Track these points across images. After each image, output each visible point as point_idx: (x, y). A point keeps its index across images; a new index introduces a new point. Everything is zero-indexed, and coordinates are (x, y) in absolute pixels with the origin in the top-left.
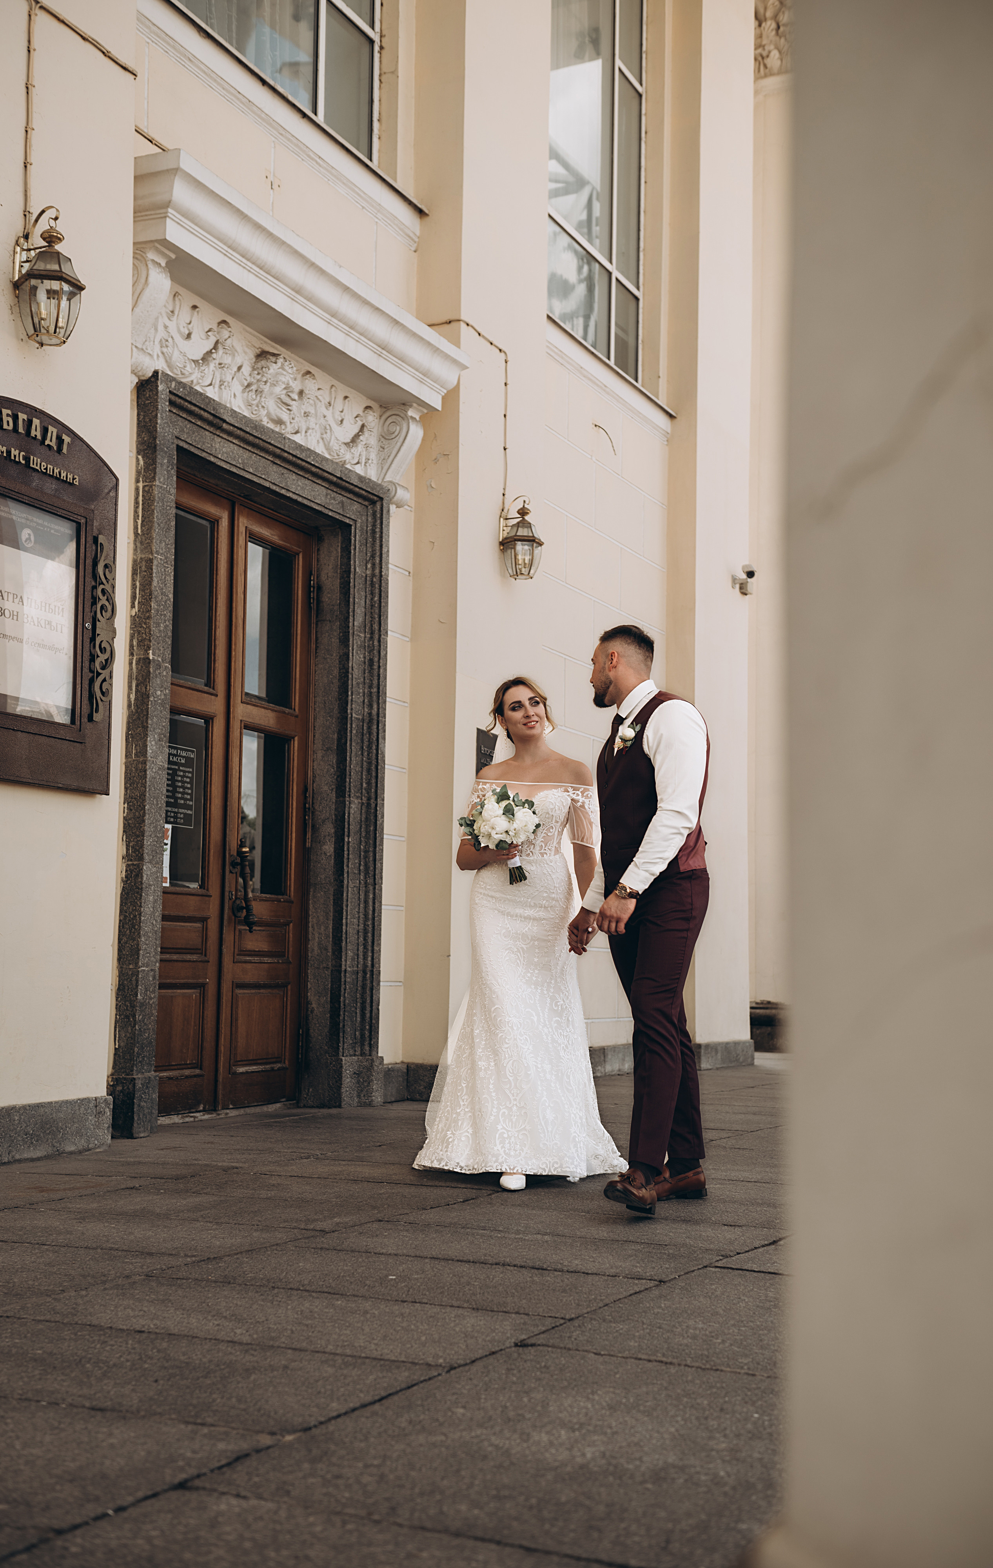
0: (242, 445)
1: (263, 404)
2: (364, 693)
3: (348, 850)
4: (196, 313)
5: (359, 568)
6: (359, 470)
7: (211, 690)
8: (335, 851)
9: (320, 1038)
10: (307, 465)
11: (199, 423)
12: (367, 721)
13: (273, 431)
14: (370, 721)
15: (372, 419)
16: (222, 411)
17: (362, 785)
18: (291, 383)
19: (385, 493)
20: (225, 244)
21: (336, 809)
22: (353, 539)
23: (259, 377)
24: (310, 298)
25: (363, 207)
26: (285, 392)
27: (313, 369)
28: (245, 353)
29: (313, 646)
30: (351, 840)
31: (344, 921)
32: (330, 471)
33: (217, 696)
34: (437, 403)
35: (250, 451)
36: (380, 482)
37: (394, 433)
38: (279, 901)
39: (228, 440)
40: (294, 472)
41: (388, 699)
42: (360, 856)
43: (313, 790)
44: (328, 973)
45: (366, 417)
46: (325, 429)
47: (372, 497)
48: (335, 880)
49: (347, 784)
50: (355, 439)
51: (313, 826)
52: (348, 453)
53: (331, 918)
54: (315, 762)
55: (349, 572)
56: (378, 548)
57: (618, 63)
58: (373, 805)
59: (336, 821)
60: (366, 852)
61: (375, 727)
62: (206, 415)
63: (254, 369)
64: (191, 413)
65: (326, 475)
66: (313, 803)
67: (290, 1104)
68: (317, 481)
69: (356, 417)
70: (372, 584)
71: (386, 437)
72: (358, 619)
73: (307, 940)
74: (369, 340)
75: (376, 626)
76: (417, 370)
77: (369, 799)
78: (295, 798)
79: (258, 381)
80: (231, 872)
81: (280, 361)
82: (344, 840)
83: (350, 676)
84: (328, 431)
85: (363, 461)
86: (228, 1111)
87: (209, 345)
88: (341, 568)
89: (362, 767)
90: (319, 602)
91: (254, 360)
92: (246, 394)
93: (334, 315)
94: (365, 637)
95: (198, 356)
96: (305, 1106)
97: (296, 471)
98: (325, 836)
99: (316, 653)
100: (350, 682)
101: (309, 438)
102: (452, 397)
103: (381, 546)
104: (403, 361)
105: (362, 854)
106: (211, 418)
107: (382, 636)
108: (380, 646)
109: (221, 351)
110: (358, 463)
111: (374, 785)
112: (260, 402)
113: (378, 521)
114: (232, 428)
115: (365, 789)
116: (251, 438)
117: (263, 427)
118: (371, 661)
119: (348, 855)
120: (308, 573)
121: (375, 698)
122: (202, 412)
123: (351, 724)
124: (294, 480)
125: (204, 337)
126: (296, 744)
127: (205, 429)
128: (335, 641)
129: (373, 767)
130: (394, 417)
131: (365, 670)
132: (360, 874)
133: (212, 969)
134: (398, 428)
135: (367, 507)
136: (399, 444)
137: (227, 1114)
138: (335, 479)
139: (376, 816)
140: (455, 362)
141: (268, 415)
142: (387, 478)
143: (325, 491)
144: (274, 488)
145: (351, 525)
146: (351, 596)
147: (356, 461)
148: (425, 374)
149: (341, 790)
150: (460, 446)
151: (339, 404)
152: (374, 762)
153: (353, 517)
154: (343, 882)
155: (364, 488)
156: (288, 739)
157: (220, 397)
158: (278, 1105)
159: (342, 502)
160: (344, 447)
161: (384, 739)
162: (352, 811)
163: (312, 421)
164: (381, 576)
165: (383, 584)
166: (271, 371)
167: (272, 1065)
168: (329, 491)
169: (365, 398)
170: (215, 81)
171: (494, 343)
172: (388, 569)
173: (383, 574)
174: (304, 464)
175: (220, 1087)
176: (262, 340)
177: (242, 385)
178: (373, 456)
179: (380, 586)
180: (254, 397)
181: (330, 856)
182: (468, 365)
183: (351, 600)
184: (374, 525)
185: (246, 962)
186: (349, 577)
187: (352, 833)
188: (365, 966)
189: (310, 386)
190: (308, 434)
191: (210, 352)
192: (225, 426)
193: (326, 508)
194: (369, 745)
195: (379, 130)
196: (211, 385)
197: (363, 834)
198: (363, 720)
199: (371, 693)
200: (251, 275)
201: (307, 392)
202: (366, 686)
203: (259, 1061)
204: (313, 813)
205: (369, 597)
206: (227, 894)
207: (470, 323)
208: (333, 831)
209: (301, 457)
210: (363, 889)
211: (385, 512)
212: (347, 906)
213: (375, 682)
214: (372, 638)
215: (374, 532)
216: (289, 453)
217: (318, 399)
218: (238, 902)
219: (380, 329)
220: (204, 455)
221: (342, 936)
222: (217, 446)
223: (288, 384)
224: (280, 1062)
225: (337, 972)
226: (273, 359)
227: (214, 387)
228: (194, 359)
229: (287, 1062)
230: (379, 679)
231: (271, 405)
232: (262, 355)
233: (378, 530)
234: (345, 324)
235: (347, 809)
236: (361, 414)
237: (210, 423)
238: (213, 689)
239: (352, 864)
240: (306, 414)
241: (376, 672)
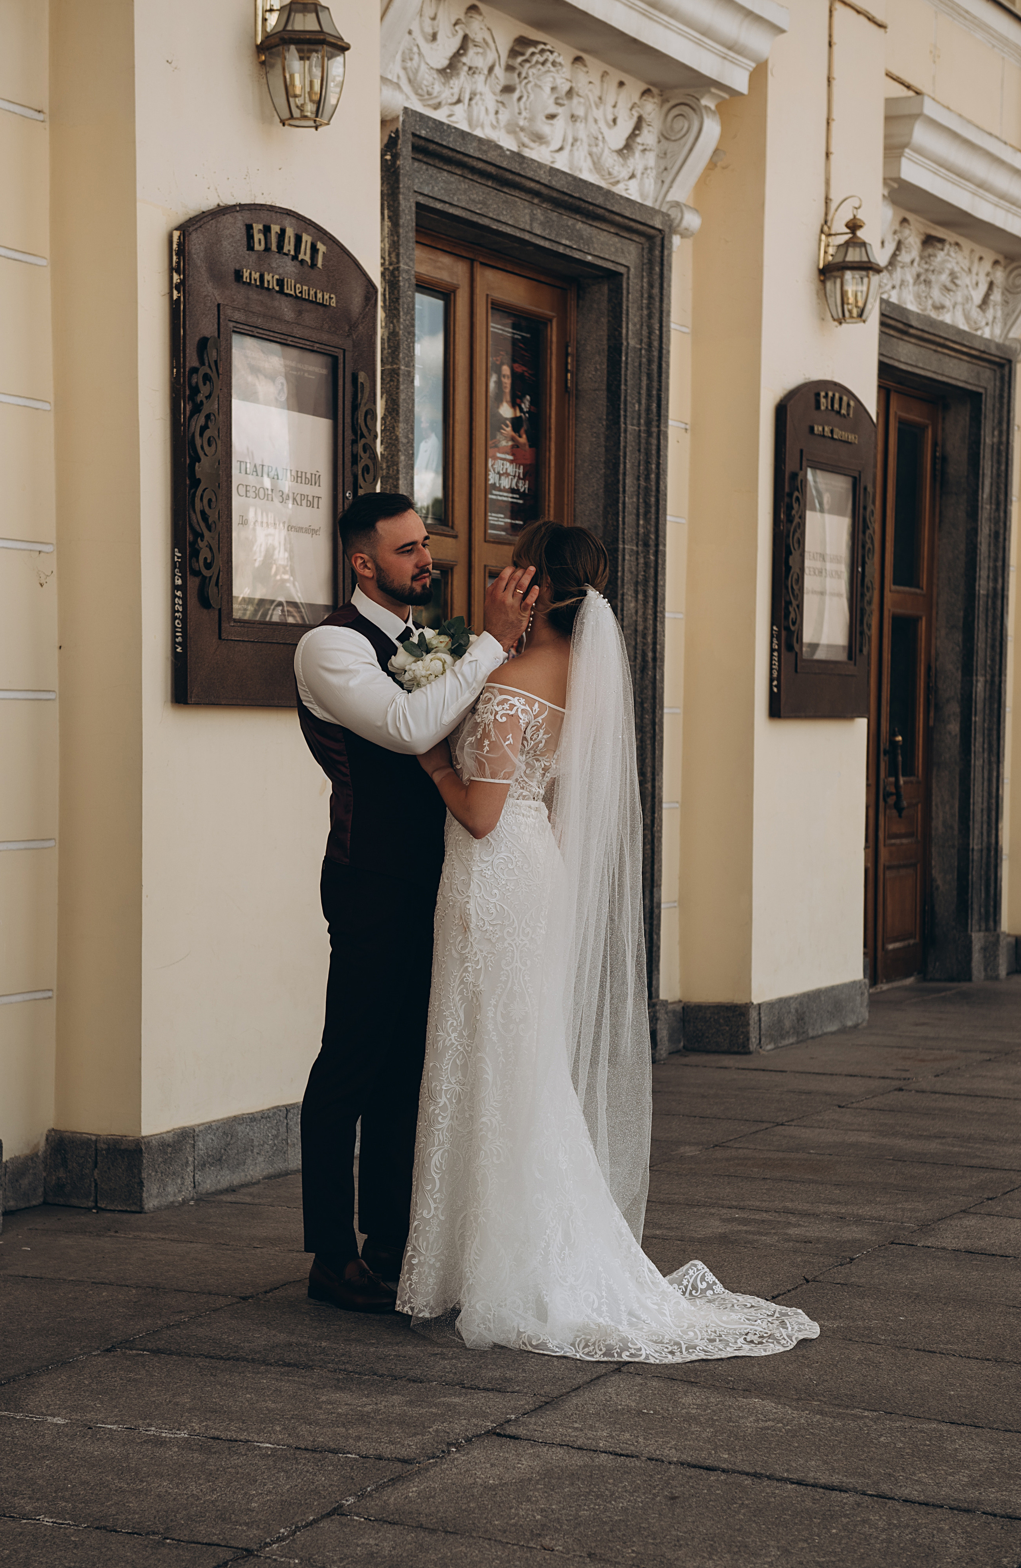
1: (931, 295)
2: (991, 567)
3: (975, 729)
5: (989, 439)
6: (988, 333)
8: (962, 731)
12: (991, 594)
14: (995, 596)
15: (999, 274)
17: (986, 662)
18: (954, 268)
19: (1013, 354)
21: (964, 688)
22: (984, 408)
23: (928, 266)
26: (948, 278)
27: (961, 241)
28: (916, 243)
30: (977, 719)
36: (1005, 340)
38: (914, 783)
42: (986, 735)
43: (936, 668)
44: (956, 851)
45: (995, 274)
46: (967, 299)
47: (1004, 361)
48: (963, 760)
49: (974, 662)
50: (986, 300)
51: (939, 705)
52: (981, 318)
53: (958, 797)
54: (939, 640)
55: (979, 443)
56: (1006, 414)
58: (997, 683)
59: (963, 700)
60: (990, 730)
61: (999, 602)
63: (923, 258)
66: (936, 681)
67: (920, 978)
68: (964, 359)
69: (988, 276)
70: (999, 452)
71: (1014, 290)
72: (986, 491)
73: (930, 819)
75: (1002, 497)
77: (993, 676)
79: (927, 270)
81: (945, 246)
82: (971, 720)
83: (978, 551)
85: (991, 322)
87: (894, 248)
88: (971, 439)
90: (945, 474)
91: (923, 249)
92: (916, 289)
94: (991, 508)
95: (887, 262)
96: (930, 980)
98: (951, 715)
99: (939, 526)
100: (978, 557)
101: (955, 314)
103: (1010, 412)
105: (986, 732)
106: (902, 326)
107: (1008, 507)
108: (1005, 517)
109: (902, 250)
110: (987, 327)
111: (997, 661)
112: (928, 295)
113: (1007, 383)
114: (915, 330)
115: (991, 667)
117: (930, 319)
118: (997, 534)
119: (975, 734)
120: (934, 444)
121: (1000, 572)
123: (979, 601)
124: (948, 363)
125: (892, 243)
126: (924, 624)
128: (963, 514)
129: (997, 644)
131: (991, 543)
132: (983, 752)
135: (999, 373)
137: (883, 986)
139: (1000, 694)
141: (934, 305)
142: (1011, 337)
143: (968, 366)
145: (982, 394)
146: (981, 468)
147: (986, 325)
149: (968, 669)
151: (976, 267)
153: (984, 385)
154: (970, 761)
155: (1000, 354)
156: (917, 621)
158: (913, 979)
159: (978, 373)
160: (977, 313)
161: (1008, 613)
162: (978, 690)
163: (959, 296)
164: (1008, 443)
165: (1010, 452)
166: (939, 258)
167: (909, 942)
169: (994, 255)
172: (1014, 435)
173: (1010, 440)
175: (880, 961)
176: (927, 226)
177: (915, 279)
178: (1000, 315)
179: (1007, 454)
180: (923, 289)
181: (956, 735)
183: (981, 471)
184: (1003, 390)
185: (893, 845)
186: (980, 449)
187: (978, 712)
188: (989, 844)
189: (959, 258)
190: (955, 311)
191: (893, 255)
193: (967, 382)
194: (994, 620)
197: (987, 712)
198: (990, 596)
199: (996, 566)
202: (992, 560)
203: (902, 938)
204: (936, 691)
205: (995, 466)
208: (959, 710)
210: (986, 767)
211: (1013, 373)
212: (974, 785)
213: (1000, 555)
214: (998, 510)
215: (1001, 396)
218: (890, 787)
221: (969, 815)
223: (951, 269)
224: (914, 938)
225: (964, 850)
226: (939, 245)
229: (918, 939)
230: (1004, 552)
231: (937, 294)
232: (929, 242)
233: (1006, 395)
235: (974, 688)
236: (991, 270)
239: (978, 743)
241: (1001, 545)
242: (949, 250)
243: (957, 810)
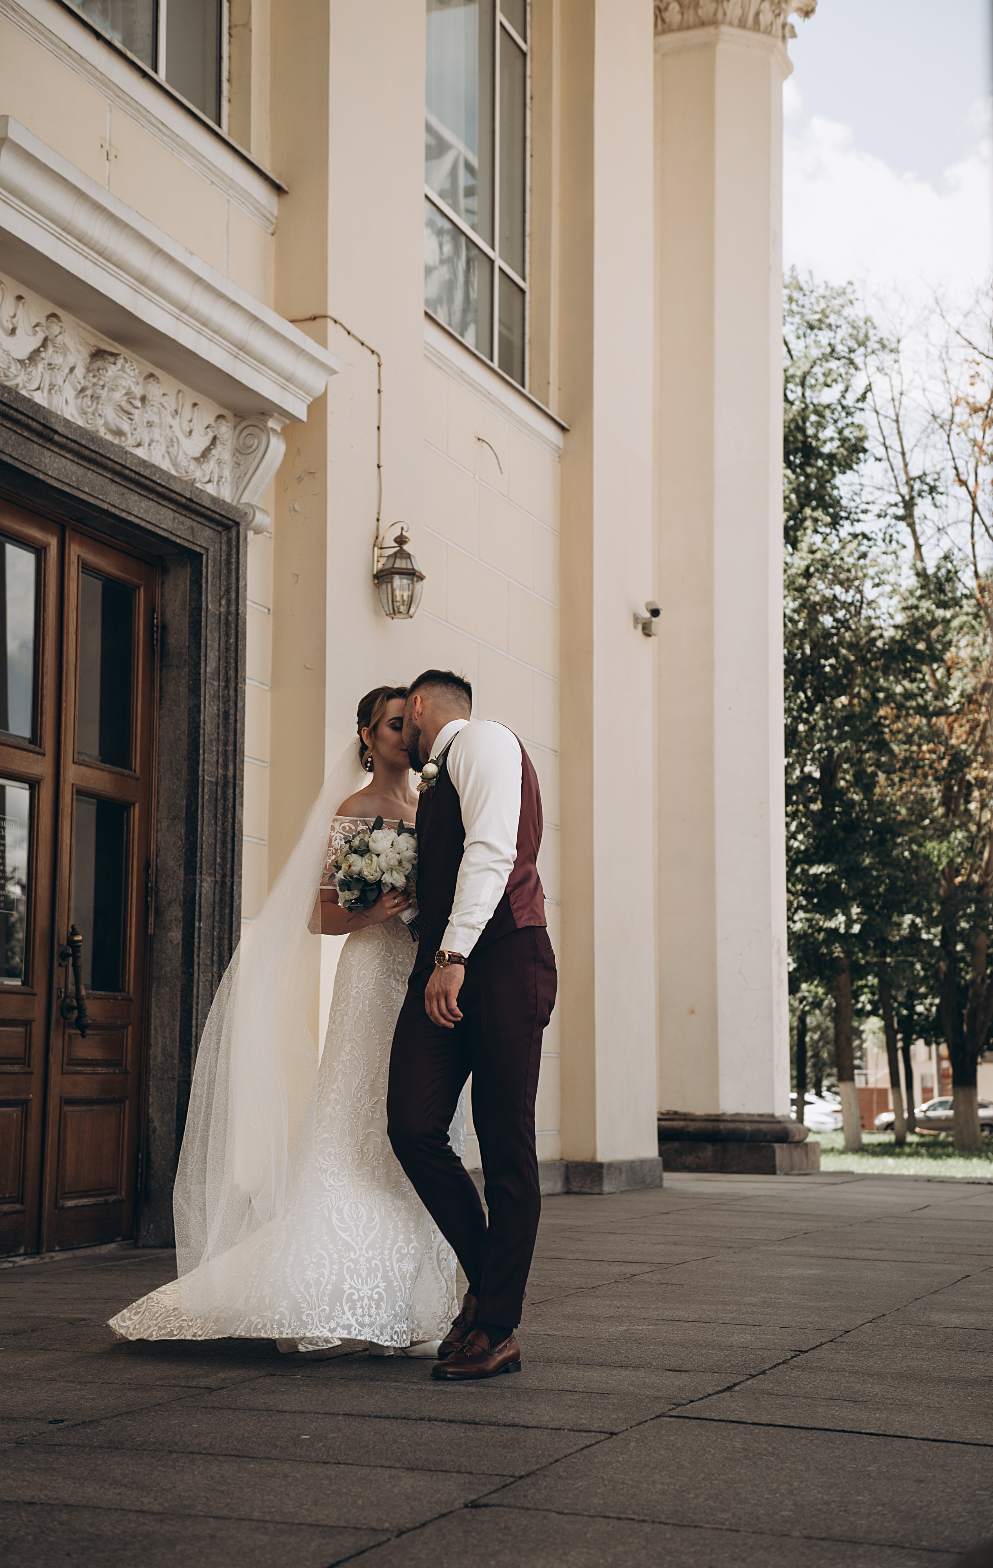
0: (76, 460)
1: (100, 412)
2: (218, 751)
3: (199, 937)
4: (21, 305)
5: (211, 605)
6: (210, 489)
7: (38, 749)
8: (183, 939)
9: (163, 1163)
10: (151, 484)
11: (26, 434)
12: (221, 784)
13: (112, 444)
14: (226, 785)
15: (225, 430)
16: (53, 420)
17: (215, 859)
18: (133, 388)
19: (241, 517)
20: (58, 226)
21: (184, 889)
22: (204, 570)
23: (95, 380)
24: (157, 290)
25: (213, 182)
26: (125, 398)
27: (157, 372)
28: (79, 351)
29: (157, 696)
30: (202, 925)
31: (194, 1022)
32: (178, 491)
33: (44, 755)
34: (301, 413)
35: (85, 467)
36: (234, 503)
37: (251, 447)
38: (116, 999)
39: (60, 455)
40: (136, 492)
41: (246, 759)
42: (213, 945)
43: (157, 866)
44: (174, 1084)
45: (218, 428)
46: (172, 442)
47: (226, 521)
48: (183, 973)
49: (198, 859)
50: (205, 454)
51: (157, 909)
52: (199, 470)
53: (178, 1019)
54: (160, 833)
55: (200, 609)
56: (234, 582)
57: (500, 17)
58: (229, 884)
59: (184, 902)
60: (220, 939)
61: (231, 791)
62: (34, 425)
63: (88, 370)
64: (16, 422)
65: (174, 495)
66: (156, 882)
67: (127, 1244)
68: (163, 503)
69: (207, 427)
70: (227, 623)
71: (242, 452)
72: (211, 664)
73: (148, 1045)
74: (224, 339)
75: (232, 673)
76: (279, 374)
77: (224, 876)
78: (135, 875)
79: (94, 384)
80: (60, 965)
81: (120, 362)
82: (194, 925)
83: (202, 732)
84: (175, 444)
85: (216, 479)
86: (53, 1254)
87: (36, 343)
88: (190, 604)
89: (215, 839)
90: (163, 644)
91: (89, 360)
92: (80, 400)
93: (184, 309)
94: (219, 685)
95: (24, 354)
96: (144, 1247)
97: (139, 491)
98: (171, 921)
99: (160, 704)
100: (201, 738)
101: (153, 452)
102: (318, 406)
103: (238, 579)
104: (263, 364)
106: (40, 428)
107: (240, 685)
108: (236, 696)
109: (50, 350)
110: (209, 481)
111: (229, 859)
112: (96, 410)
113: (234, 550)
114: (64, 440)
115: (219, 865)
116: (87, 452)
117: (101, 439)
118: (226, 714)
119: (199, 943)
120: (151, 610)
121: (231, 757)
122: (30, 422)
123: (203, 788)
124: (136, 501)
125: (30, 333)
126: (136, 812)
127: (32, 441)
128: (183, 690)
129: (229, 839)
130: (251, 428)
131: (219, 724)
132: (213, 965)
133: (36, 1082)
134: (256, 441)
135: (220, 533)
136: (257, 460)
137: (52, 1257)
138: (184, 501)
139: (232, 897)
140: (322, 365)
141: (106, 425)
142: (244, 500)
143: (171, 514)
144: (113, 510)
145: (202, 555)
146: (203, 638)
147: (207, 479)
148: (288, 379)
149: (191, 866)
150: (329, 463)
151: (187, 412)
152: (230, 833)
153: (204, 545)
154: (192, 975)
155: (218, 511)
156: (127, 806)
157: (50, 403)
158: (113, 1246)
159: (192, 528)
160: (193, 463)
161: (242, 805)
162: (204, 891)
163: (156, 433)
164: (238, 614)
165: (240, 624)
166: (110, 373)
167: (106, 1198)
168: (177, 515)
169: (217, 406)
170: (42, 34)
171: (366, 343)
172: (245, 607)
173: (240, 611)
174: (148, 482)
175: (45, 1225)
176: (98, 336)
177: (75, 389)
178: (227, 473)
179: (237, 626)
180: (90, 403)
181: (178, 944)
182: (337, 370)
183: (203, 642)
184: (229, 555)
185: (76, 1073)
186: (200, 615)
187: (203, 917)
189: (154, 391)
190: (152, 447)
191: (37, 351)
192: (56, 437)
193: (174, 534)
194: (224, 812)
195: (229, 92)
196: (38, 389)
197: (217, 918)
198: (217, 783)
199: (226, 751)
200: (88, 262)
201: (150, 397)
202: (221, 743)
203: (91, 1193)
204: (157, 893)
205: (223, 639)
206: (55, 991)
207: (339, 319)
208: (180, 914)
209: (145, 474)
211: (241, 539)
212: (197, 1004)
213: (231, 738)
214: (227, 687)
215: (228, 562)
216: (131, 470)
217: (163, 406)
218: (68, 1001)
219: (237, 327)
220: (31, 471)
221: (191, 1040)
222: (47, 461)
223: (129, 389)
224: (115, 1193)
226: (112, 359)
227: (42, 392)
228: (20, 358)
229: (123, 1193)
230: (235, 735)
231: (110, 413)
232: (98, 354)
233: (233, 560)
234: (197, 320)
235: (198, 889)
236: (213, 424)
237: (39, 434)
238: (40, 747)
239: (203, 953)
240: (150, 424)
241: (232, 727)
242: (123, 366)
243: (178, 1033)
